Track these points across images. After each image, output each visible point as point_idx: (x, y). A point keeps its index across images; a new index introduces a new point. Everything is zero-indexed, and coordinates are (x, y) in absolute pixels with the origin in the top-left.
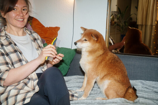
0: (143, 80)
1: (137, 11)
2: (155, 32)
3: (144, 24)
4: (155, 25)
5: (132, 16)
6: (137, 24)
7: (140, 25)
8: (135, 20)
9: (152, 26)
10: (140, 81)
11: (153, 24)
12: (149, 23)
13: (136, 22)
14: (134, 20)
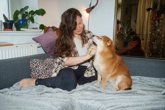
0: (141, 76)
1: (136, 23)
2: (150, 39)
3: (141, 33)
4: (149, 34)
5: (132, 28)
6: (136, 33)
7: (138, 34)
8: (135, 31)
9: (147, 35)
10: (138, 76)
11: (148, 34)
12: (145, 33)
13: (135, 32)
14: (133, 30)
